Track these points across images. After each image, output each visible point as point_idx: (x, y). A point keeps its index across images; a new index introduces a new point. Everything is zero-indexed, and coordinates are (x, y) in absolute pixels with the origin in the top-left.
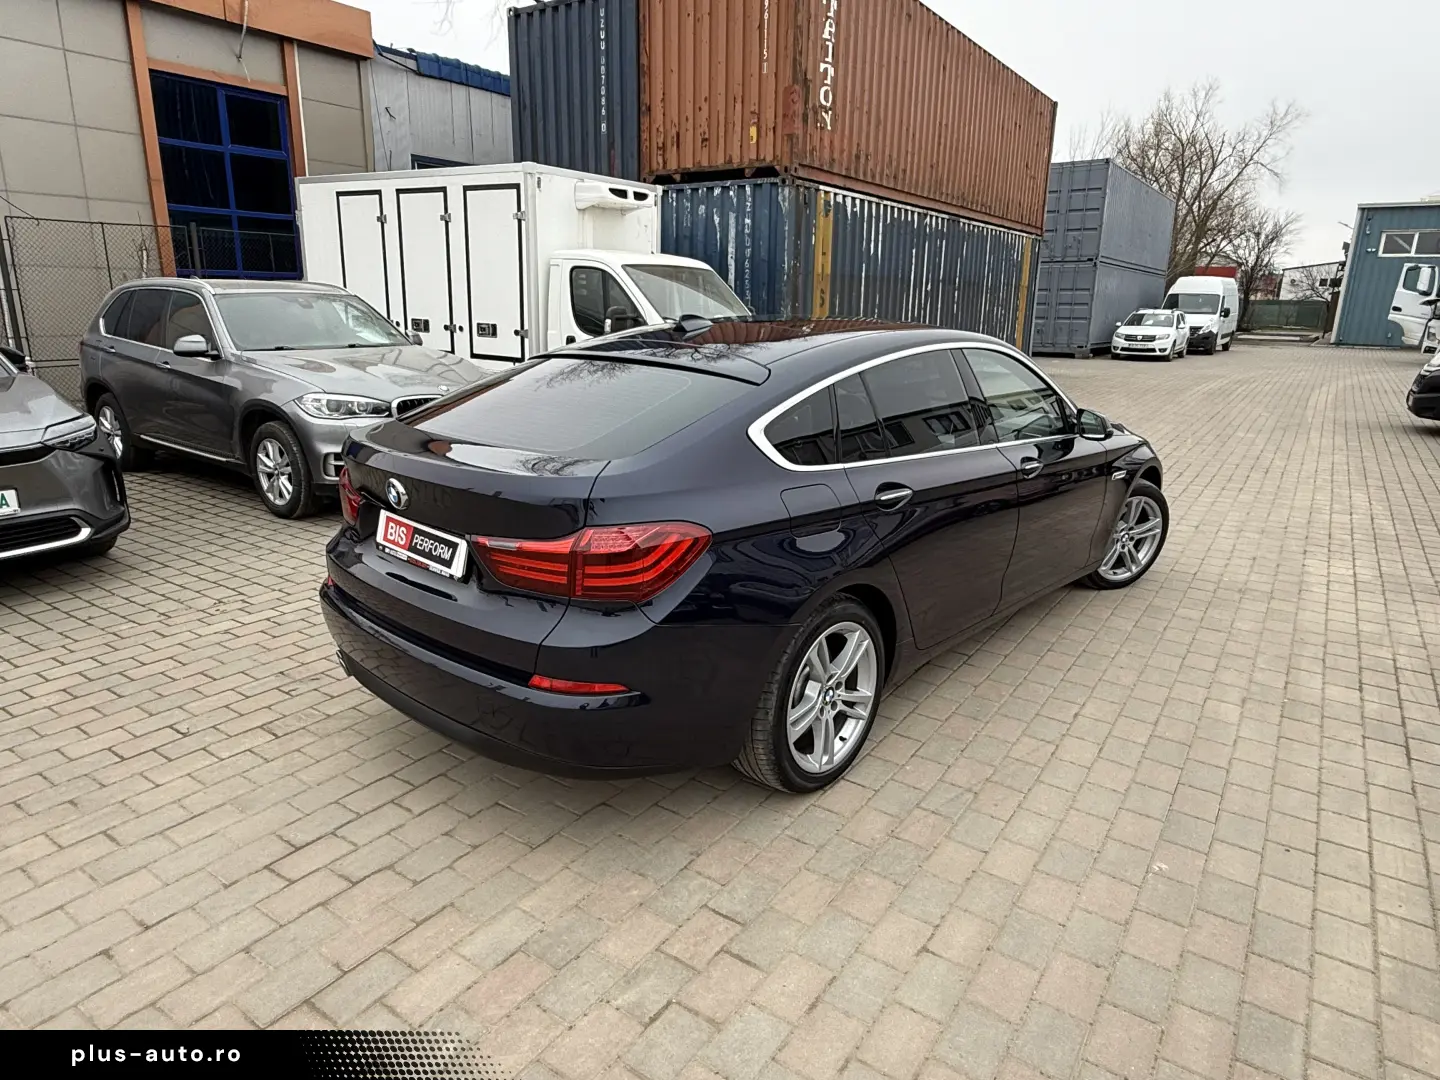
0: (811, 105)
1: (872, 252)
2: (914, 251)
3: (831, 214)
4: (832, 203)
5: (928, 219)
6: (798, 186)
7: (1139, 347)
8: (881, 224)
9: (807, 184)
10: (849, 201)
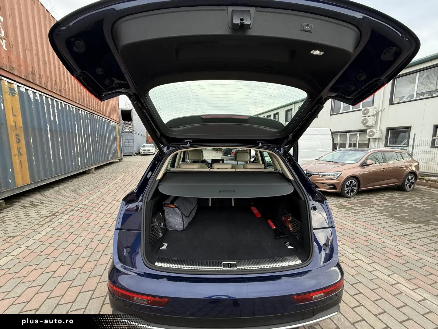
1: (52, 119)
2: (76, 122)
3: (17, 96)
4: (16, 90)
5: (80, 112)
7: (147, 152)
8: (56, 109)
10: (30, 92)
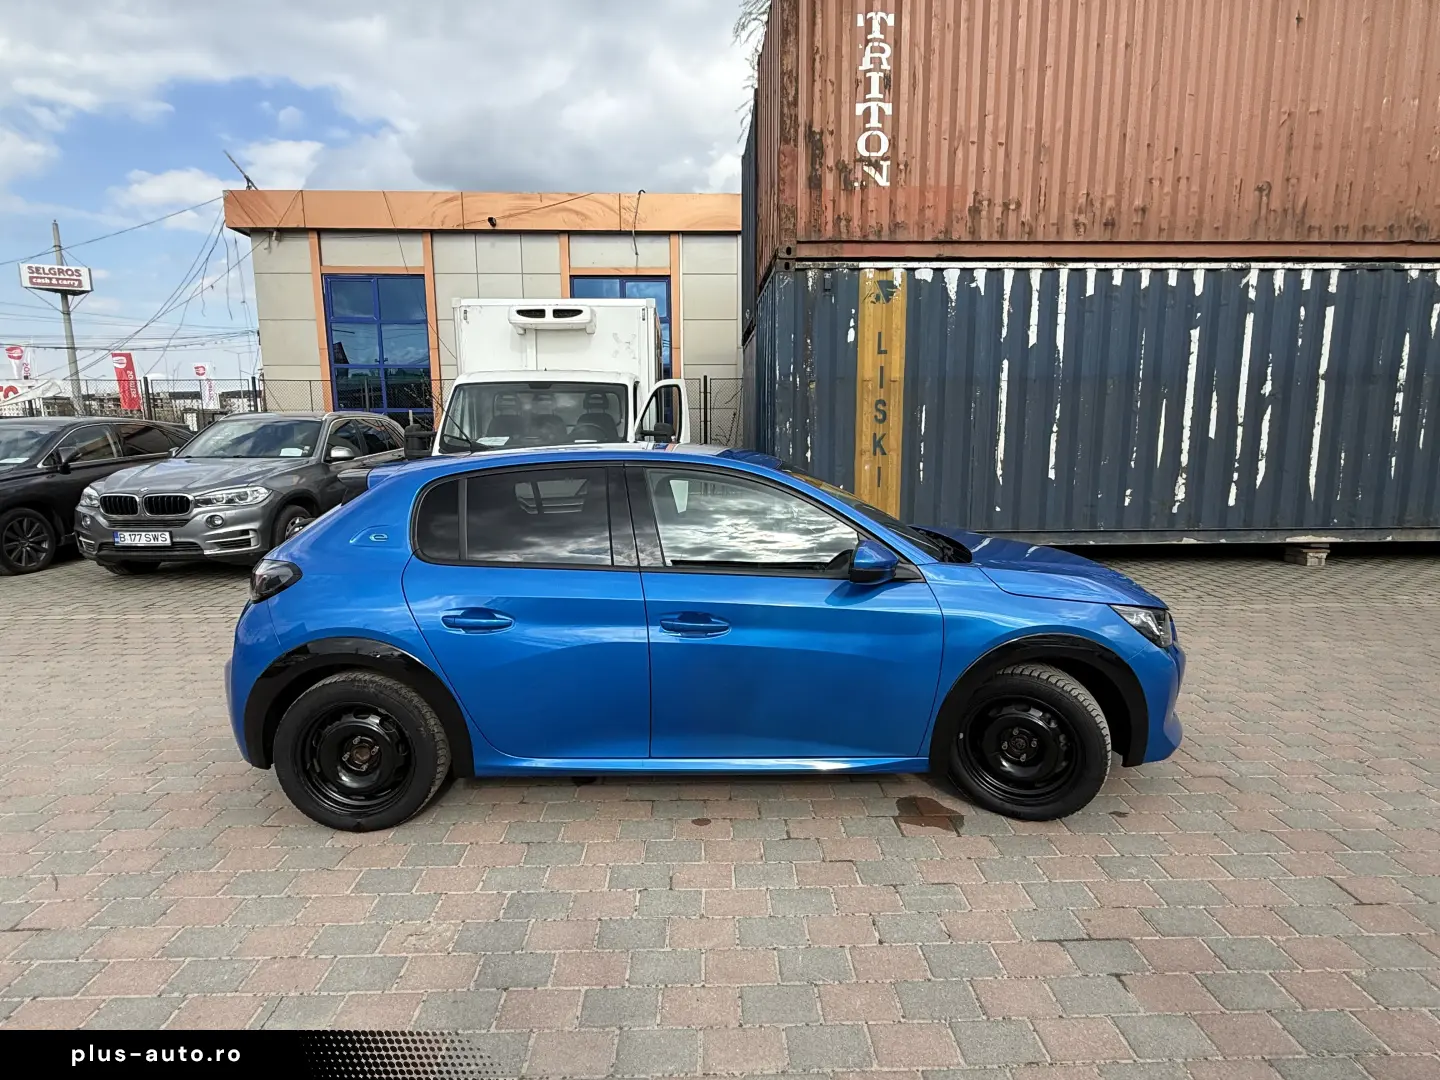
0: (830, 161)
1: (1033, 340)
2: (1195, 334)
3: (900, 299)
4: (897, 282)
5: (1253, 278)
6: (797, 270)
8: (1062, 299)
9: (826, 265)
10: (952, 274)
